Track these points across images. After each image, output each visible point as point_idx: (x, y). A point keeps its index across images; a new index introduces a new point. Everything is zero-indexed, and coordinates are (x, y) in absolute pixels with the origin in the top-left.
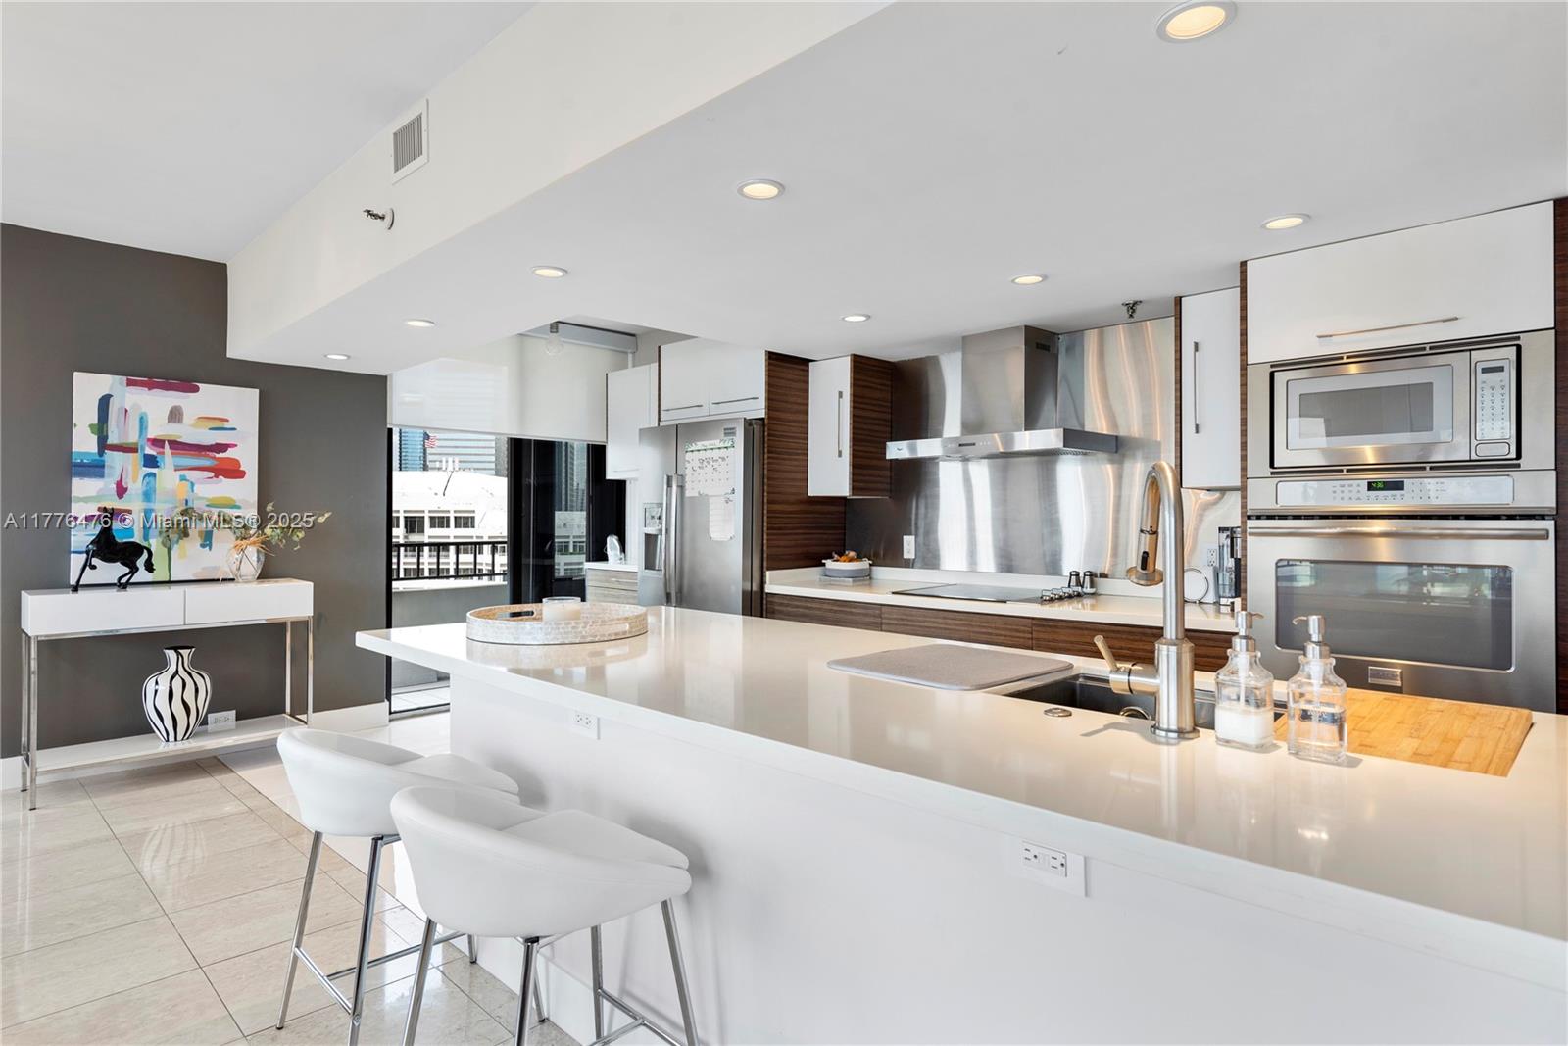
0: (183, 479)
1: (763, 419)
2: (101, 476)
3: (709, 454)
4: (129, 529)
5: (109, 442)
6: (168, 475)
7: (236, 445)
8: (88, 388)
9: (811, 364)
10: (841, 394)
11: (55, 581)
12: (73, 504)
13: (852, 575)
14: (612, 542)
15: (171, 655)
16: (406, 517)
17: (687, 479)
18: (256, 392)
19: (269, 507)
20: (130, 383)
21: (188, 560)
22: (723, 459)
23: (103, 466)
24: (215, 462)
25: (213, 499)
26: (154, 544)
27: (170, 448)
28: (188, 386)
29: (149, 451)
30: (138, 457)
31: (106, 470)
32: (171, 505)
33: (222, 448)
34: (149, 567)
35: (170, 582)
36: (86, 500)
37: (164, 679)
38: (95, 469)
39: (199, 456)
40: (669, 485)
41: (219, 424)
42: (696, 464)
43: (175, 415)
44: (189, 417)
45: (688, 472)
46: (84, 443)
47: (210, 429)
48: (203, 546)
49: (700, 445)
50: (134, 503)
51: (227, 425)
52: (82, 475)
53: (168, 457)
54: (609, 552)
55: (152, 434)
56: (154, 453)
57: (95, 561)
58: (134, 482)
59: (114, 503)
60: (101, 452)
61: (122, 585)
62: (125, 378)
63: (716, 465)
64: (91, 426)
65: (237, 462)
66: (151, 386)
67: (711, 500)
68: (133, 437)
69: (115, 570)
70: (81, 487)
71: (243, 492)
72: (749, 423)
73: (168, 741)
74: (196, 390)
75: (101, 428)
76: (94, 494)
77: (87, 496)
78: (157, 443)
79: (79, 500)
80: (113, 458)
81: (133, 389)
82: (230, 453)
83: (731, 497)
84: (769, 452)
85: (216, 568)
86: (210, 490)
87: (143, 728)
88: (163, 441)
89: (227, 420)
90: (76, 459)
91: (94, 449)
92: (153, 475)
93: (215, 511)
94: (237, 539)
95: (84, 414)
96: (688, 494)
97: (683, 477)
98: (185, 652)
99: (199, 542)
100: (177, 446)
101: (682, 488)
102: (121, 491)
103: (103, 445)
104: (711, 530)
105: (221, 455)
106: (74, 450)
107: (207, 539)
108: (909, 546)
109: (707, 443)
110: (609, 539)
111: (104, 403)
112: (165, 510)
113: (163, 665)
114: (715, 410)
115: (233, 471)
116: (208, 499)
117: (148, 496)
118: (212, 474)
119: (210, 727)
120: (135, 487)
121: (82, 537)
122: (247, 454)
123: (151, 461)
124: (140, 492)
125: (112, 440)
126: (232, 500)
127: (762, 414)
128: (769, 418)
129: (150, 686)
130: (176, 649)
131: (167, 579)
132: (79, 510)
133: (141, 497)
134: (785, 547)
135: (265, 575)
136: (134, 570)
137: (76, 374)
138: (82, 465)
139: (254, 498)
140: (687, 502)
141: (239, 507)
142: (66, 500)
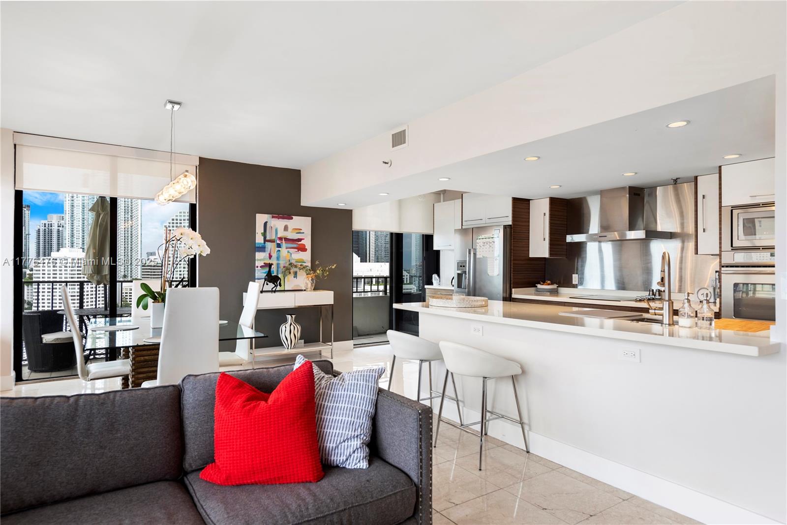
0: (288, 252)
2: (264, 251)
3: (487, 240)
5: (267, 239)
6: (284, 251)
7: (304, 239)
8: (261, 219)
12: (256, 262)
14: (435, 277)
15: (289, 316)
18: (310, 218)
19: (316, 263)
20: (273, 217)
21: (290, 282)
22: (494, 242)
23: (265, 248)
24: (298, 246)
25: (298, 259)
27: (285, 241)
28: (290, 217)
29: (278, 242)
30: (274, 245)
31: (266, 249)
32: (284, 262)
33: (300, 240)
34: (280, 285)
35: (284, 291)
36: (260, 260)
37: (288, 325)
38: (262, 249)
39: (292, 244)
41: (299, 231)
42: (482, 244)
43: (286, 228)
44: (290, 229)
45: (478, 248)
46: (259, 239)
47: (297, 233)
48: (294, 277)
49: (483, 236)
50: (274, 261)
51: (301, 231)
52: (259, 251)
53: (284, 245)
55: (279, 236)
56: (280, 243)
57: (267, 282)
58: (274, 253)
59: (268, 261)
60: (264, 243)
61: (273, 291)
62: (271, 215)
64: (262, 233)
65: (304, 245)
66: (279, 218)
67: (488, 259)
68: (274, 237)
69: (271, 286)
70: (259, 255)
71: (306, 256)
73: (288, 349)
74: (292, 218)
75: (264, 234)
76: (262, 258)
77: (260, 258)
78: (280, 239)
79: (258, 260)
80: (268, 245)
81: (273, 219)
82: (302, 242)
85: (298, 286)
86: (297, 256)
88: (282, 238)
89: (301, 230)
91: (263, 242)
92: (279, 251)
93: (299, 264)
94: (307, 275)
95: (259, 229)
97: (476, 249)
98: (293, 316)
100: (287, 240)
101: (475, 254)
102: (270, 257)
103: (265, 240)
104: (488, 272)
105: (300, 243)
106: (256, 242)
107: (296, 274)
108: (575, 278)
110: (433, 276)
111: (265, 224)
112: (282, 263)
113: (285, 321)
115: (302, 249)
116: (296, 260)
117: (278, 258)
118: (297, 250)
120: (274, 255)
121: (260, 274)
122: (307, 242)
123: (279, 246)
124: (276, 257)
125: (268, 238)
126: (303, 259)
130: (291, 315)
131: (283, 289)
132: (258, 264)
133: (276, 259)
136: (276, 286)
137: (257, 215)
138: (258, 247)
139: (310, 259)
141: (305, 262)
142: (254, 261)
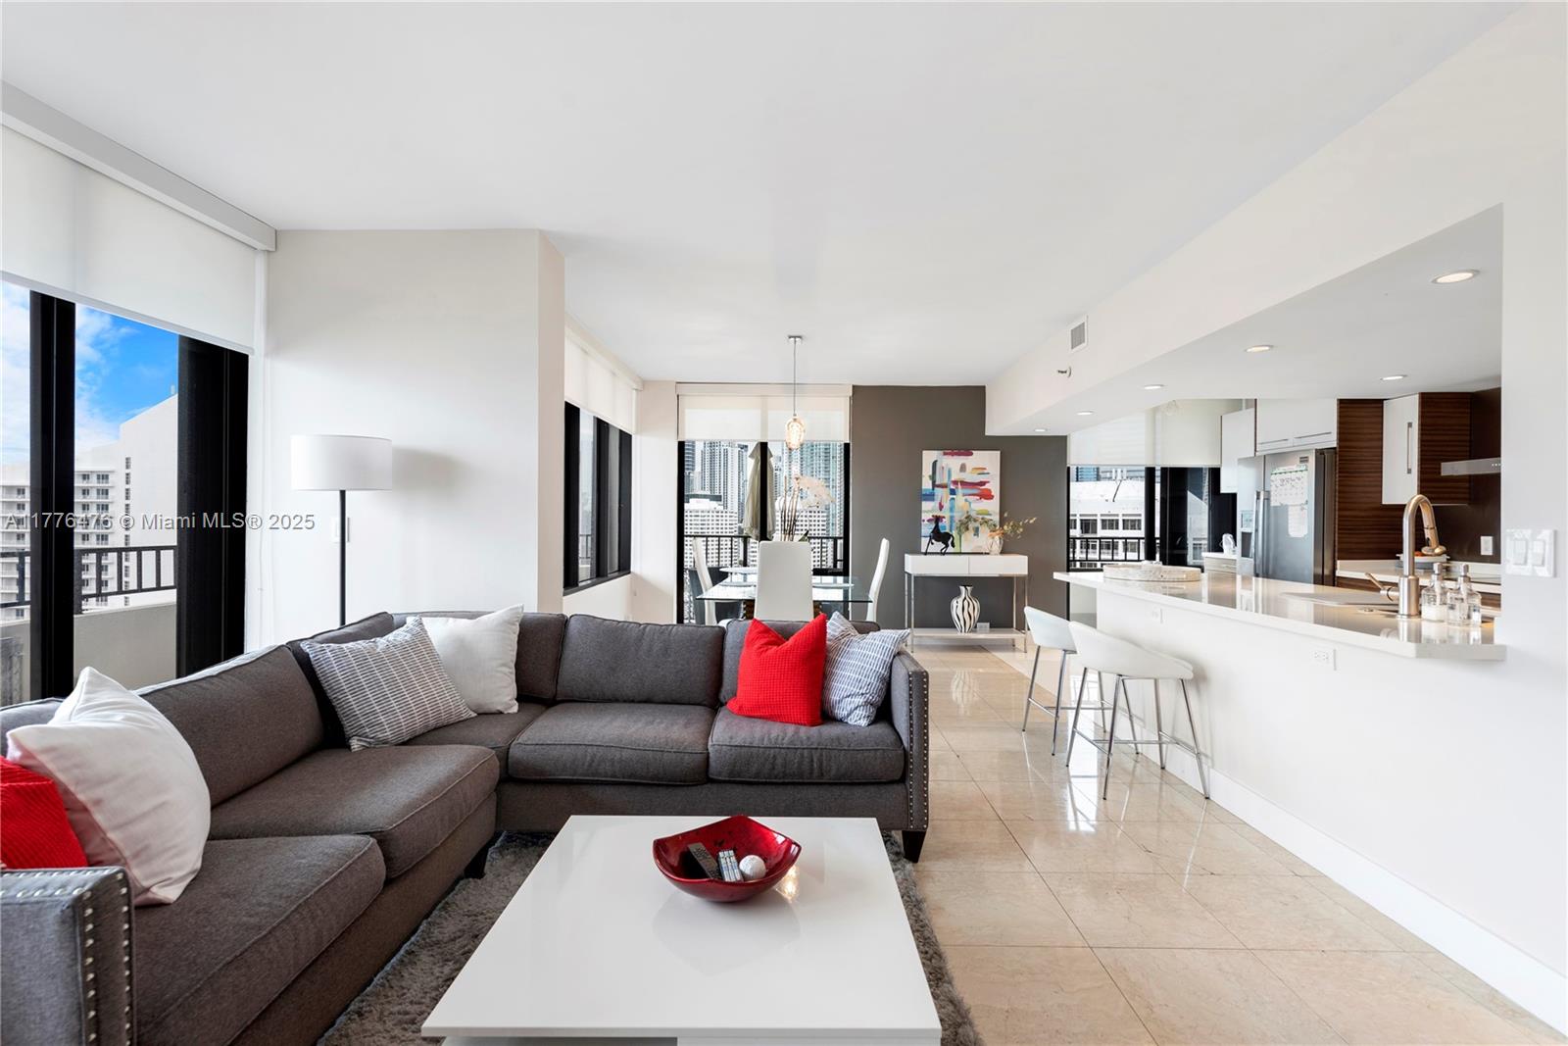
0: (966, 500)
1: (1335, 448)
2: (933, 500)
3: (1288, 475)
4: (945, 526)
6: (960, 499)
7: (990, 482)
8: (929, 457)
9: (1385, 402)
10: (1410, 425)
11: (916, 551)
12: (923, 514)
13: (1424, 566)
14: (1227, 538)
15: (962, 588)
16: (1081, 520)
17: (1272, 493)
18: (998, 452)
19: (1006, 515)
20: (945, 454)
21: (968, 542)
22: (1299, 479)
23: (934, 495)
24: (981, 491)
25: (980, 510)
26: (954, 533)
27: (961, 485)
28: (967, 452)
29: (952, 487)
30: (947, 490)
31: (935, 497)
32: (961, 514)
33: (983, 483)
34: (953, 545)
35: (960, 553)
36: (927, 512)
37: (960, 600)
38: (930, 497)
39: (973, 488)
40: (1258, 498)
41: (981, 471)
42: (1279, 483)
43: (963, 468)
44: (969, 469)
45: (1273, 489)
46: (927, 484)
47: (978, 474)
48: (975, 535)
49: (1281, 469)
50: (946, 513)
51: (986, 471)
52: (925, 500)
53: (960, 490)
54: (1225, 546)
55: (953, 479)
56: (955, 488)
57: (933, 541)
58: (947, 502)
59: (939, 513)
60: (933, 489)
61: (943, 554)
62: (942, 452)
63: (1293, 483)
64: (929, 476)
65: (990, 491)
66: (952, 454)
67: (1290, 508)
68: (946, 481)
69: (938, 546)
70: (926, 505)
71: (992, 506)
72: (1320, 453)
73: (961, 631)
74: (972, 454)
75: (933, 477)
77: (928, 509)
78: (955, 483)
79: (925, 511)
80: (939, 491)
81: (946, 457)
82: (987, 486)
83: (1305, 507)
84: (1340, 472)
85: (981, 547)
86: (979, 506)
87: (951, 625)
88: (958, 482)
89: (986, 469)
90: (924, 493)
91: (931, 487)
92: (953, 499)
93: (981, 517)
94: (991, 531)
95: (927, 471)
96: (1273, 504)
97: (1269, 492)
98: (969, 588)
99: (973, 533)
100: (964, 484)
101: (1268, 499)
102: (941, 507)
103: (934, 485)
104: (1290, 530)
105: (984, 487)
106: (923, 488)
107: (976, 531)
108: (1486, 544)
109: (1286, 468)
110: (1224, 536)
111: (935, 464)
112: (958, 516)
113: (959, 594)
114: (1297, 442)
115: (988, 496)
116: (977, 511)
117: (952, 509)
118: (979, 498)
119: (978, 629)
120: (947, 505)
121: (927, 529)
122: (994, 487)
123: (953, 492)
124: (949, 508)
125: (937, 483)
126: (988, 511)
127: (1335, 445)
128: (1340, 447)
129: (954, 603)
130: (965, 586)
132: (926, 516)
133: (949, 510)
134: (1357, 543)
135: (1002, 552)
136: (947, 546)
137: (924, 452)
138: (926, 495)
139: (998, 510)
140: (1272, 509)
141: (990, 515)
142: (920, 512)
